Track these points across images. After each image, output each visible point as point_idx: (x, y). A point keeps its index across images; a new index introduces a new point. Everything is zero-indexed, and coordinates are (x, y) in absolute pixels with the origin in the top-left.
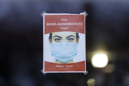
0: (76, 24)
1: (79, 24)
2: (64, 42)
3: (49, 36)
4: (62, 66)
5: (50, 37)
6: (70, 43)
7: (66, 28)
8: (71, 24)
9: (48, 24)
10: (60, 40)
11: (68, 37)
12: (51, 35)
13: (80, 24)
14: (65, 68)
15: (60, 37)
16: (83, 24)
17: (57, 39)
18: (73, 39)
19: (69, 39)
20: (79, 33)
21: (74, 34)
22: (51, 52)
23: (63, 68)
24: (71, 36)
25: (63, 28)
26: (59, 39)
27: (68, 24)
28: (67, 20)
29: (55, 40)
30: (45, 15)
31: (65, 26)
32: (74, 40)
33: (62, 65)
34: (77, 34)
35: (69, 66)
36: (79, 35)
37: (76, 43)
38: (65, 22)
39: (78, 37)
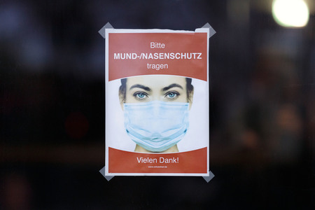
0: (185, 56)
1: (193, 55)
2: (156, 99)
3: (121, 84)
4: (150, 161)
5: (123, 89)
6: (169, 103)
7: (161, 66)
8: (172, 56)
9: (117, 56)
10: (146, 94)
11: (166, 89)
12: (124, 82)
13: (197, 56)
14: (158, 164)
15: (147, 89)
16: (204, 56)
17: (139, 94)
18: (178, 94)
19: (169, 93)
20: (193, 79)
21: (180, 80)
22: (126, 124)
23: (153, 164)
24: (174, 85)
25: (154, 67)
26: (144, 92)
27: (167, 56)
28: (163, 46)
29: (135, 95)
30: (110, 34)
31: (159, 62)
32: (180, 97)
33: (151, 156)
34: (189, 81)
35: (167, 161)
36: (192, 84)
37: (186, 103)
38: (159, 50)
39: (190, 88)
